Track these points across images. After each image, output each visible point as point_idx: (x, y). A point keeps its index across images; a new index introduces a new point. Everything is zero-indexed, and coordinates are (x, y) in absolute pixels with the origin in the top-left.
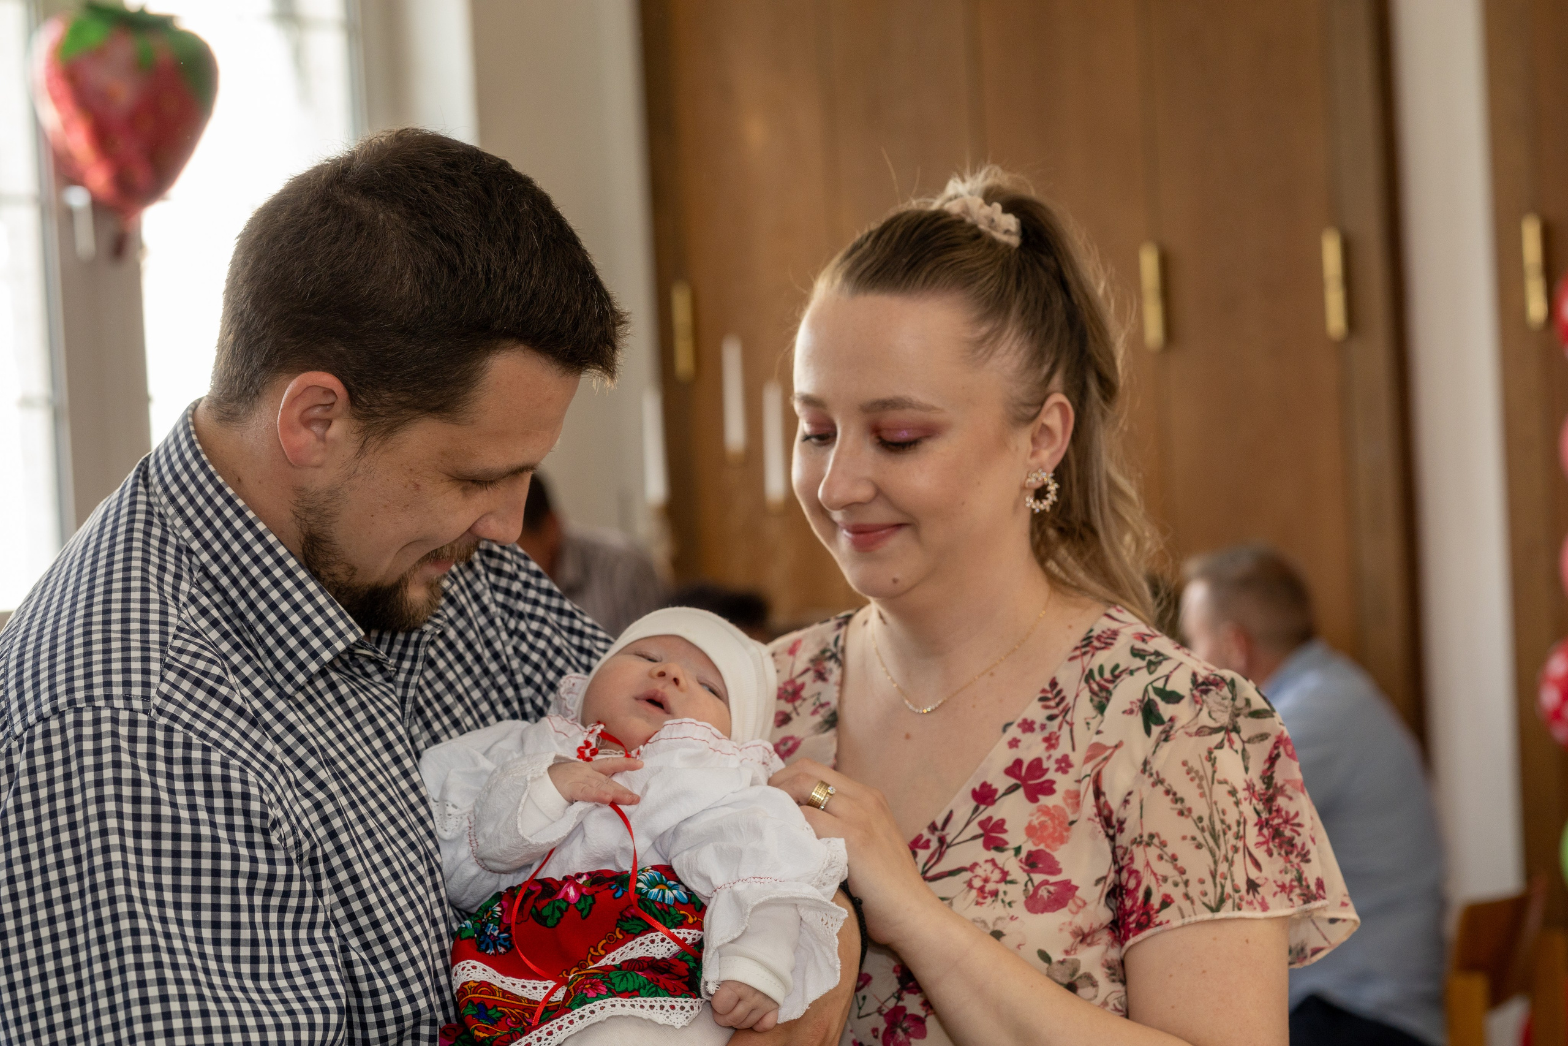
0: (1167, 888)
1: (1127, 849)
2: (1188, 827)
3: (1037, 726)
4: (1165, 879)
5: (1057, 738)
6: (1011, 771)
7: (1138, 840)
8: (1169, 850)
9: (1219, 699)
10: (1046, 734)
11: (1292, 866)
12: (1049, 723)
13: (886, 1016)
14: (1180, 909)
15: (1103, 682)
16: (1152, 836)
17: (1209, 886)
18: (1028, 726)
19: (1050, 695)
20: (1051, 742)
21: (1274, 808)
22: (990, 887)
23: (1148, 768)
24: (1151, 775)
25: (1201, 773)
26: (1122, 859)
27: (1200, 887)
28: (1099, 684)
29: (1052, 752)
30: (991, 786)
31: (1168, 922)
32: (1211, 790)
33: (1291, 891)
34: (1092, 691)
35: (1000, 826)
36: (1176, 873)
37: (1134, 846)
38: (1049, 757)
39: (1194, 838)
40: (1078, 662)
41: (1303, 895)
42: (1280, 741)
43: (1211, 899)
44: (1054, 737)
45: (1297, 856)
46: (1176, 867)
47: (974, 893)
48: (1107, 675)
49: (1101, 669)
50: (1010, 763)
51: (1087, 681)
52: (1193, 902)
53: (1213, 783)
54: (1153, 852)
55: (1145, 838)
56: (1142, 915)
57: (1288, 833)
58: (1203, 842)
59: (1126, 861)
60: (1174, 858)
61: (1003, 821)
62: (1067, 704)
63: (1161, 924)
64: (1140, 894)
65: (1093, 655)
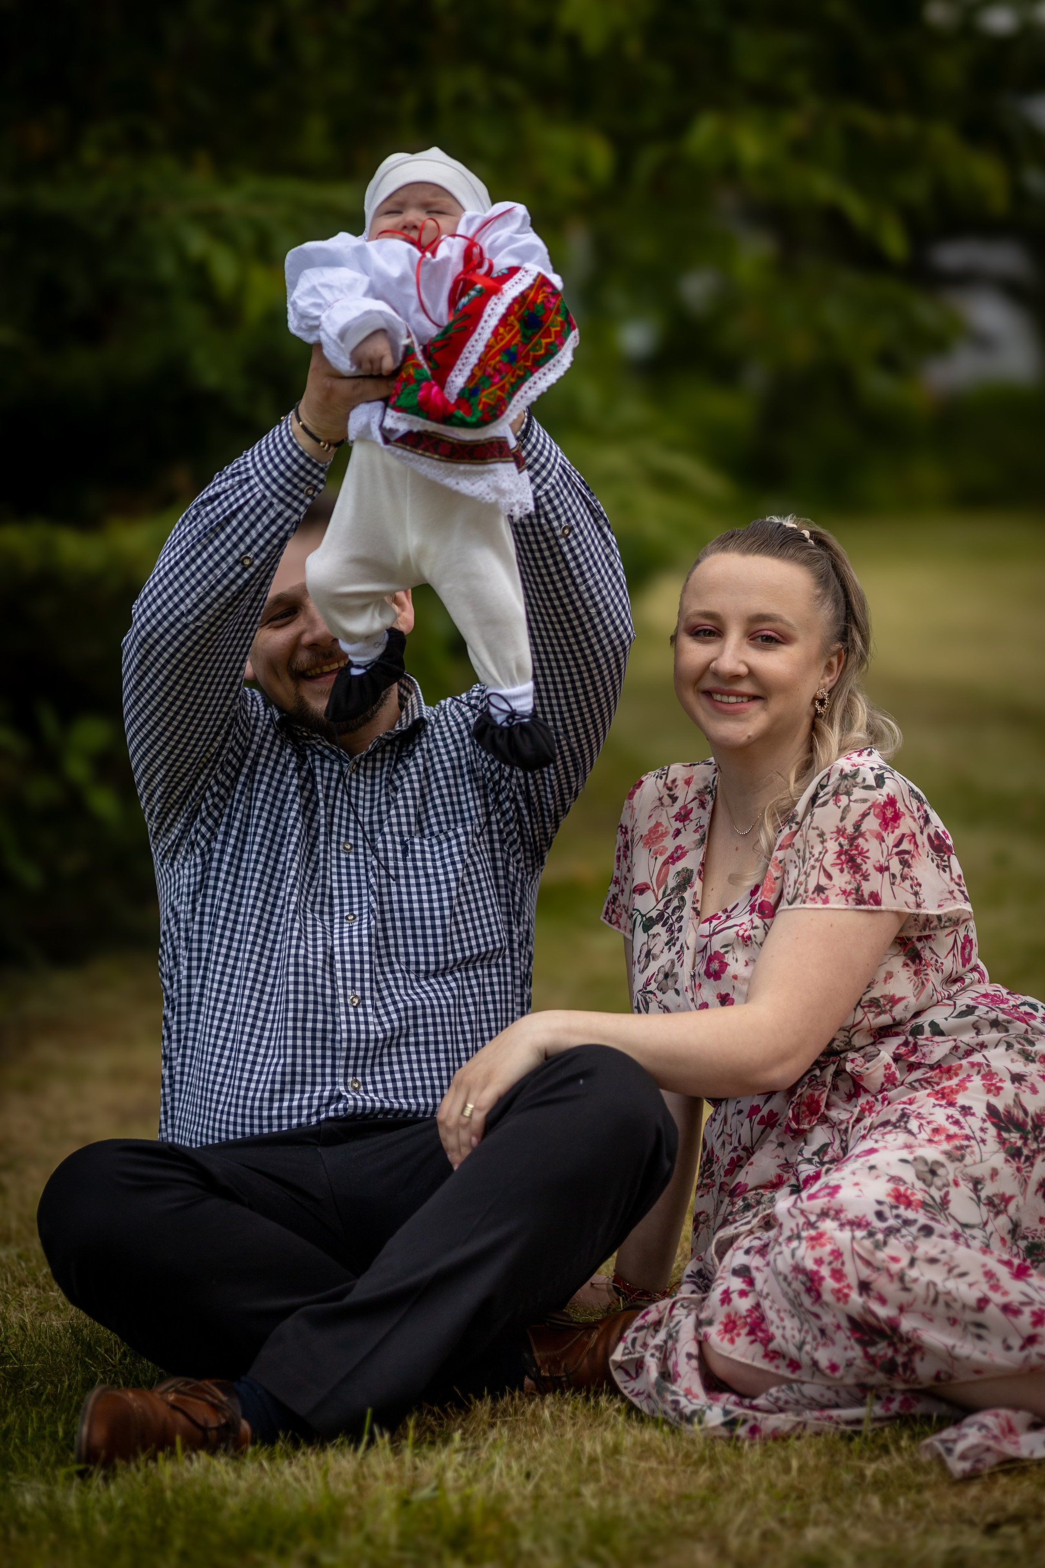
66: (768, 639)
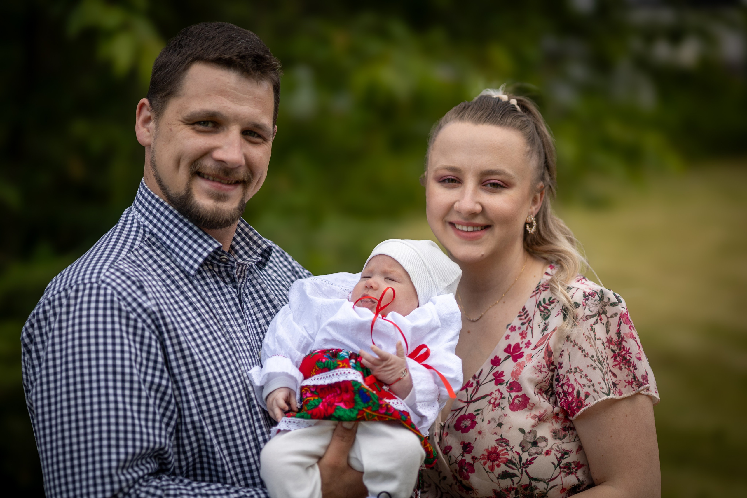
0: (586, 389)
1: (564, 375)
2: (589, 361)
3: (517, 328)
4: (584, 386)
5: (526, 334)
6: (506, 350)
7: (570, 371)
8: (584, 373)
9: (593, 301)
10: (521, 331)
11: (631, 372)
12: (522, 327)
13: (458, 464)
14: (593, 397)
15: (545, 305)
16: (576, 368)
17: (603, 385)
18: (513, 329)
19: (522, 314)
20: (523, 335)
21: (622, 347)
22: (497, 402)
23: (569, 338)
24: (571, 342)
25: (590, 336)
26: (563, 380)
27: (600, 386)
28: (544, 307)
29: (524, 340)
30: (498, 357)
31: (590, 403)
32: (595, 343)
33: (632, 384)
34: (541, 311)
35: (502, 374)
36: (588, 382)
37: (568, 374)
38: (522, 342)
39: (592, 365)
40: (534, 298)
41: (636, 385)
42: (622, 316)
43: (606, 390)
44: (524, 333)
45: (632, 367)
46: (587, 380)
47: (491, 405)
48: (547, 302)
49: (544, 300)
50: (506, 347)
51: (538, 307)
52: (598, 393)
53: (595, 340)
54: (578, 375)
55: (573, 370)
56: (578, 402)
57: (628, 358)
58: (596, 366)
59: (565, 380)
60: (586, 376)
61: (503, 372)
62: (530, 317)
63: (587, 405)
64: (575, 393)
65: (540, 294)
66: (495, 185)
